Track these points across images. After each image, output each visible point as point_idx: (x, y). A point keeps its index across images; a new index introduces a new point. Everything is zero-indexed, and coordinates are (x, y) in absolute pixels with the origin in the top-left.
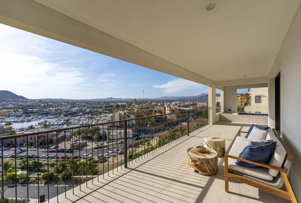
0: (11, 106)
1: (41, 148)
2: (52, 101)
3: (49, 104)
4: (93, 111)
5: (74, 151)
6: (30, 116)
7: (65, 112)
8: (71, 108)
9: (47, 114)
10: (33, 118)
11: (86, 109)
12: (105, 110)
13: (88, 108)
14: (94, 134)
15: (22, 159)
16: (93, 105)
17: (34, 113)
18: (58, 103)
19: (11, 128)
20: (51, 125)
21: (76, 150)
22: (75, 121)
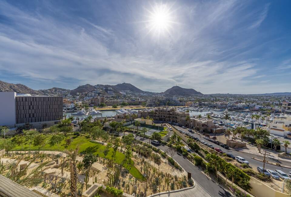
0: (193, 99)
1: (204, 134)
2: (220, 95)
3: (217, 98)
4: (266, 109)
5: (230, 148)
6: (202, 107)
7: (230, 106)
8: (237, 103)
9: (214, 107)
10: (204, 109)
11: (254, 106)
12: (287, 108)
13: (258, 104)
14: (258, 138)
15: (190, 138)
16: (266, 101)
17: (205, 105)
18: (225, 97)
19: (188, 114)
20: (216, 117)
21: (232, 148)
22: (239, 117)
